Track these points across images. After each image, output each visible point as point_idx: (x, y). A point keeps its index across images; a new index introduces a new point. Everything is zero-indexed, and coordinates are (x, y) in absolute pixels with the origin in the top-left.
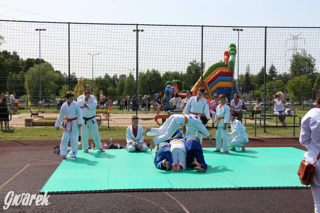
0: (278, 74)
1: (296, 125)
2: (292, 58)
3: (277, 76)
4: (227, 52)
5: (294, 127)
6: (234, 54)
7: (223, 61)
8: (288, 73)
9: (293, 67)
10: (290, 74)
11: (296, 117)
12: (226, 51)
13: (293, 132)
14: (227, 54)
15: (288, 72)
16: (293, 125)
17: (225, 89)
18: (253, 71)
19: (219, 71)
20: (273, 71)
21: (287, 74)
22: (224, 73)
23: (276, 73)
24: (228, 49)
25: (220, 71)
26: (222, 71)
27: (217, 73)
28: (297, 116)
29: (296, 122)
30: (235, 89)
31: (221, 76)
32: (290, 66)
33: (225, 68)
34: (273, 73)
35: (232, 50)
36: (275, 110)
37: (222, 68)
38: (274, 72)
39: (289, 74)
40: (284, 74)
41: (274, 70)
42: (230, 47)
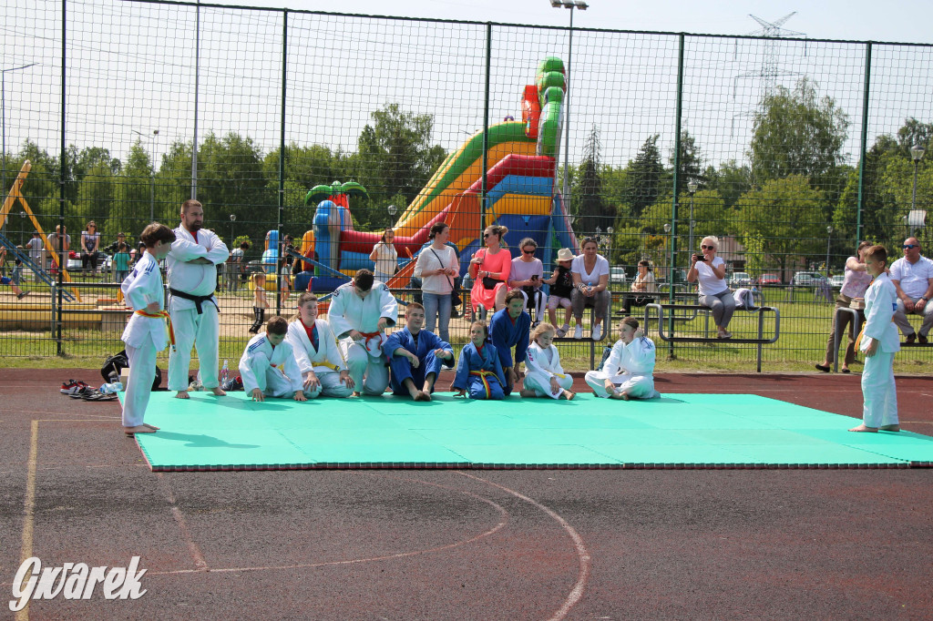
0: (704, 166)
1: (765, 337)
2: (760, 110)
3: (701, 173)
4: (535, 88)
5: (760, 341)
6: (559, 99)
7: (519, 120)
8: (739, 165)
9: (761, 143)
10: (750, 166)
11: (766, 313)
12: (531, 83)
13: (755, 360)
14: (531, 94)
15: (744, 161)
16: (756, 336)
17: (526, 219)
18: (610, 152)
19: (506, 157)
20: (687, 156)
21: (735, 169)
22: (522, 163)
23: (698, 161)
24: (537, 77)
25: (511, 157)
26: (517, 158)
27: (502, 161)
28: (769, 309)
29: (765, 330)
30: (557, 221)
31: (514, 173)
32: (749, 137)
33: (524, 146)
34: (686, 163)
35: (550, 82)
36: (700, 293)
37: (516, 145)
38: (689, 159)
39: (746, 168)
40: (726, 169)
41: (689, 152)
42: (545, 70)
